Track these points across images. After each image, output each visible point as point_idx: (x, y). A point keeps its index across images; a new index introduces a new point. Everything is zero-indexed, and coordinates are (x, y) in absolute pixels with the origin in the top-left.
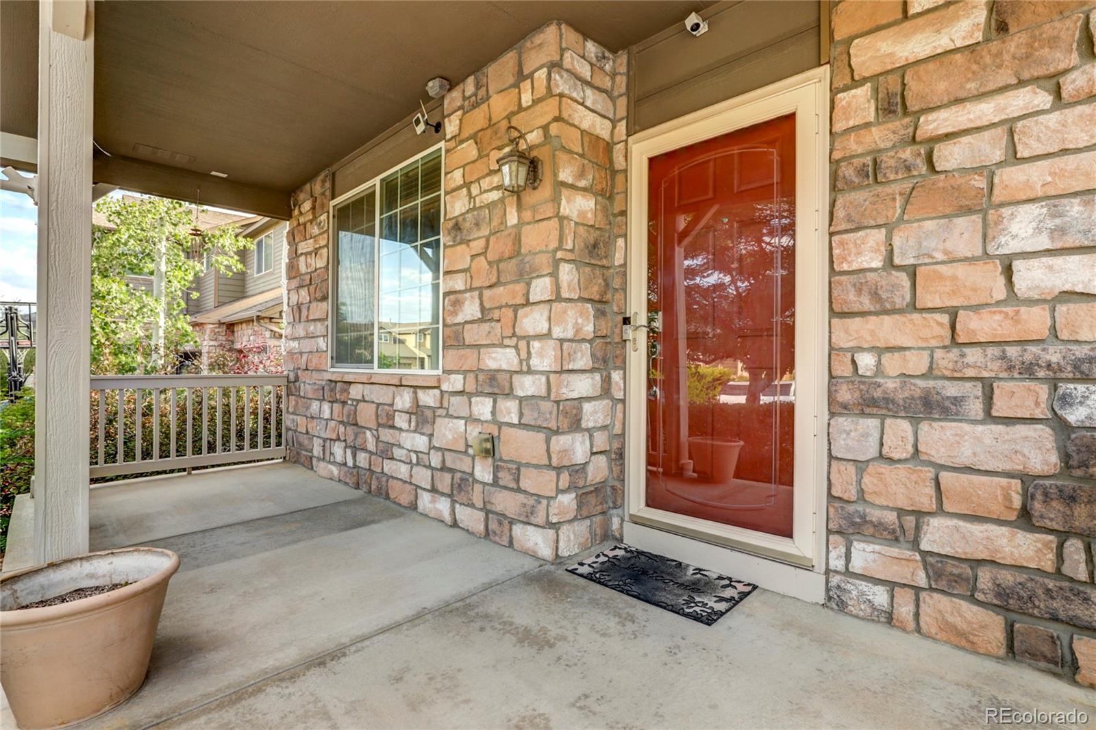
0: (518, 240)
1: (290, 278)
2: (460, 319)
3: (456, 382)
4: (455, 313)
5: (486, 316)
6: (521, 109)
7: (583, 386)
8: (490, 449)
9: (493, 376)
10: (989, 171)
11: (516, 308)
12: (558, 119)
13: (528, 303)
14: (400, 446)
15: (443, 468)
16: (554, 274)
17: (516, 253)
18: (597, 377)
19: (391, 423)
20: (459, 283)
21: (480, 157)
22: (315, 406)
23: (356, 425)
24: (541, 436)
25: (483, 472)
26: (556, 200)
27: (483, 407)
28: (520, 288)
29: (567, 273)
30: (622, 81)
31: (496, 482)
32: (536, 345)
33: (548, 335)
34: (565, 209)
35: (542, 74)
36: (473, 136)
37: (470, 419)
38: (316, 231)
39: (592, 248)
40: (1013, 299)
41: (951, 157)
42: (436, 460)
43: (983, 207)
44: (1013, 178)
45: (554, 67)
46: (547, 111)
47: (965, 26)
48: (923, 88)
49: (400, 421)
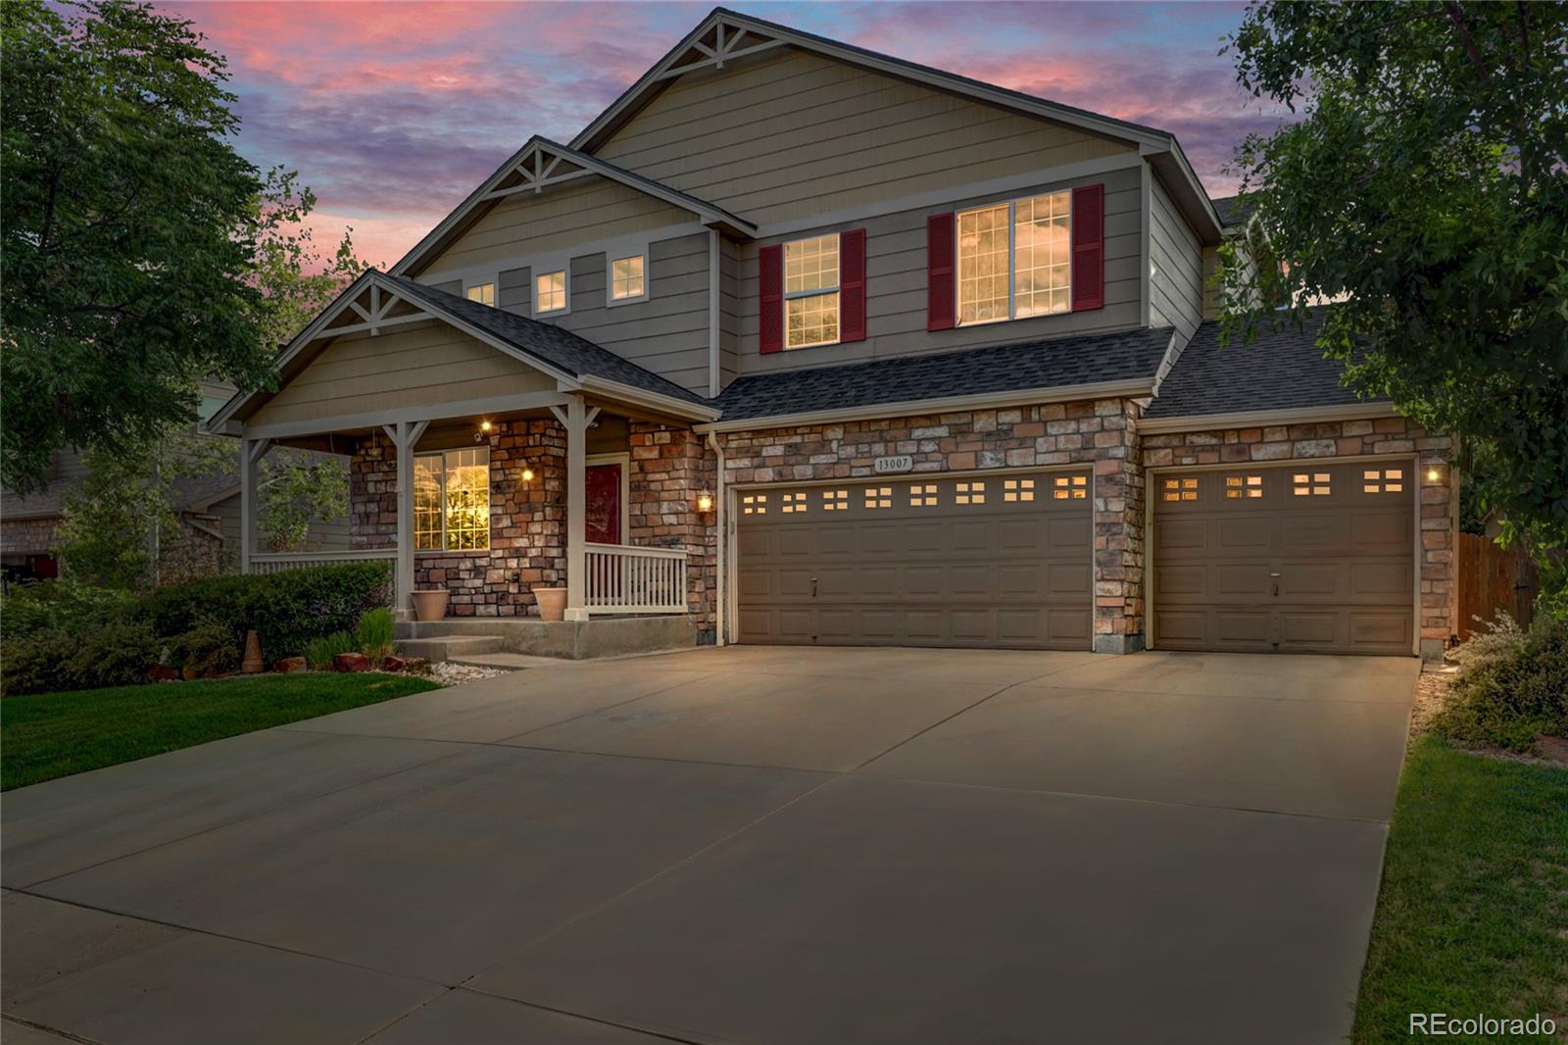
0: (528, 497)
2: (500, 526)
3: (500, 553)
4: (497, 524)
5: (513, 525)
6: (529, 446)
7: (554, 552)
8: (516, 579)
9: (518, 549)
10: (659, 492)
11: (528, 523)
12: (545, 454)
13: (533, 521)
14: (463, 587)
15: (492, 592)
16: (543, 511)
17: (528, 501)
18: (560, 550)
19: (457, 577)
20: (499, 511)
21: (510, 459)
23: (429, 582)
24: (539, 571)
25: (513, 589)
26: (544, 484)
27: (513, 563)
28: (530, 516)
29: (548, 510)
31: (520, 592)
32: (536, 537)
33: (542, 533)
34: (547, 487)
35: (538, 436)
36: (507, 450)
37: (506, 568)
38: (386, 468)
39: (558, 500)
40: (663, 525)
41: (653, 486)
42: (487, 589)
43: (658, 501)
44: (664, 495)
45: (543, 435)
46: (540, 451)
47: (655, 454)
48: (648, 467)
49: (462, 575)
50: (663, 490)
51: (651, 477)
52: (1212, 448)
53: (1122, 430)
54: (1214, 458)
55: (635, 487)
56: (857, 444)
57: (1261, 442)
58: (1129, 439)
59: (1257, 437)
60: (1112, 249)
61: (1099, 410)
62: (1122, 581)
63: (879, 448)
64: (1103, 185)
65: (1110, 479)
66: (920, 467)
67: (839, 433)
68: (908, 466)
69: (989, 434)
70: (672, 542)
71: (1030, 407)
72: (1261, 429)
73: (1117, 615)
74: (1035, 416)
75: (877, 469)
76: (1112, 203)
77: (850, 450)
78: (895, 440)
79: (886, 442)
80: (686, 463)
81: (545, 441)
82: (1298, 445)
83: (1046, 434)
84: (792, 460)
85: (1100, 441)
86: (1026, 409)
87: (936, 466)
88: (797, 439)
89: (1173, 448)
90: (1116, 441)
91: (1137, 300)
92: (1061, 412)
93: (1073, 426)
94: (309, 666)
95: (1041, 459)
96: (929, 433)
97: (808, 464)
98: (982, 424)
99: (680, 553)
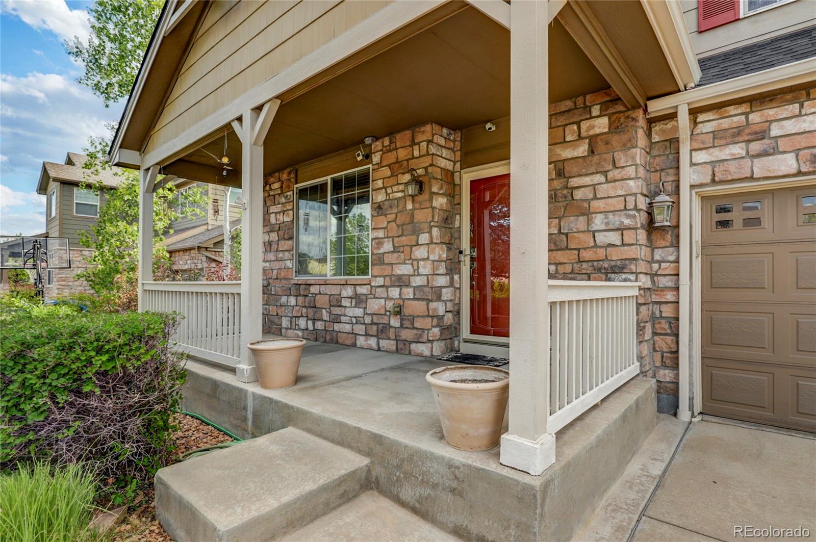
0: (412, 216)
1: (264, 226)
2: (381, 251)
3: (380, 281)
4: (378, 248)
5: (396, 250)
6: (413, 158)
7: (442, 281)
8: (398, 311)
9: (400, 277)
10: (588, 201)
11: (411, 246)
12: (431, 165)
13: (417, 244)
14: (345, 315)
15: (373, 323)
16: (430, 232)
17: (412, 222)
18: (448, 277)
19: (339, 304)
20: (381, 234)
21: (392, 176)
22: (284, 299)
23: (315, 307)
24: (425, 303)
25: (395, 322)
26: (431, 200)
27: (395, 292)
28: (414, 238)
29: (435, 231)
30: (458, 144)
31: (402, 326)
32: (422, 263)
33: (428, 259)
34: (435, 204)
35: (424, 144)
36: (389, 166)
37: (388, 298)
38: (283, 200)
39: (446, 220)
40: (596, 246)
41: (578, 195)
42: (368, 320)
43: (587, 213)
44: (595, 204)
45: (430, 142)
46: (426, 161)
47: (582, 150)
48: (570, 169)
49: (345, 303)
50: (595, 198)
51: (574, 182)
80: (638, 154)
81: (432, 150)
99: (626, 287)
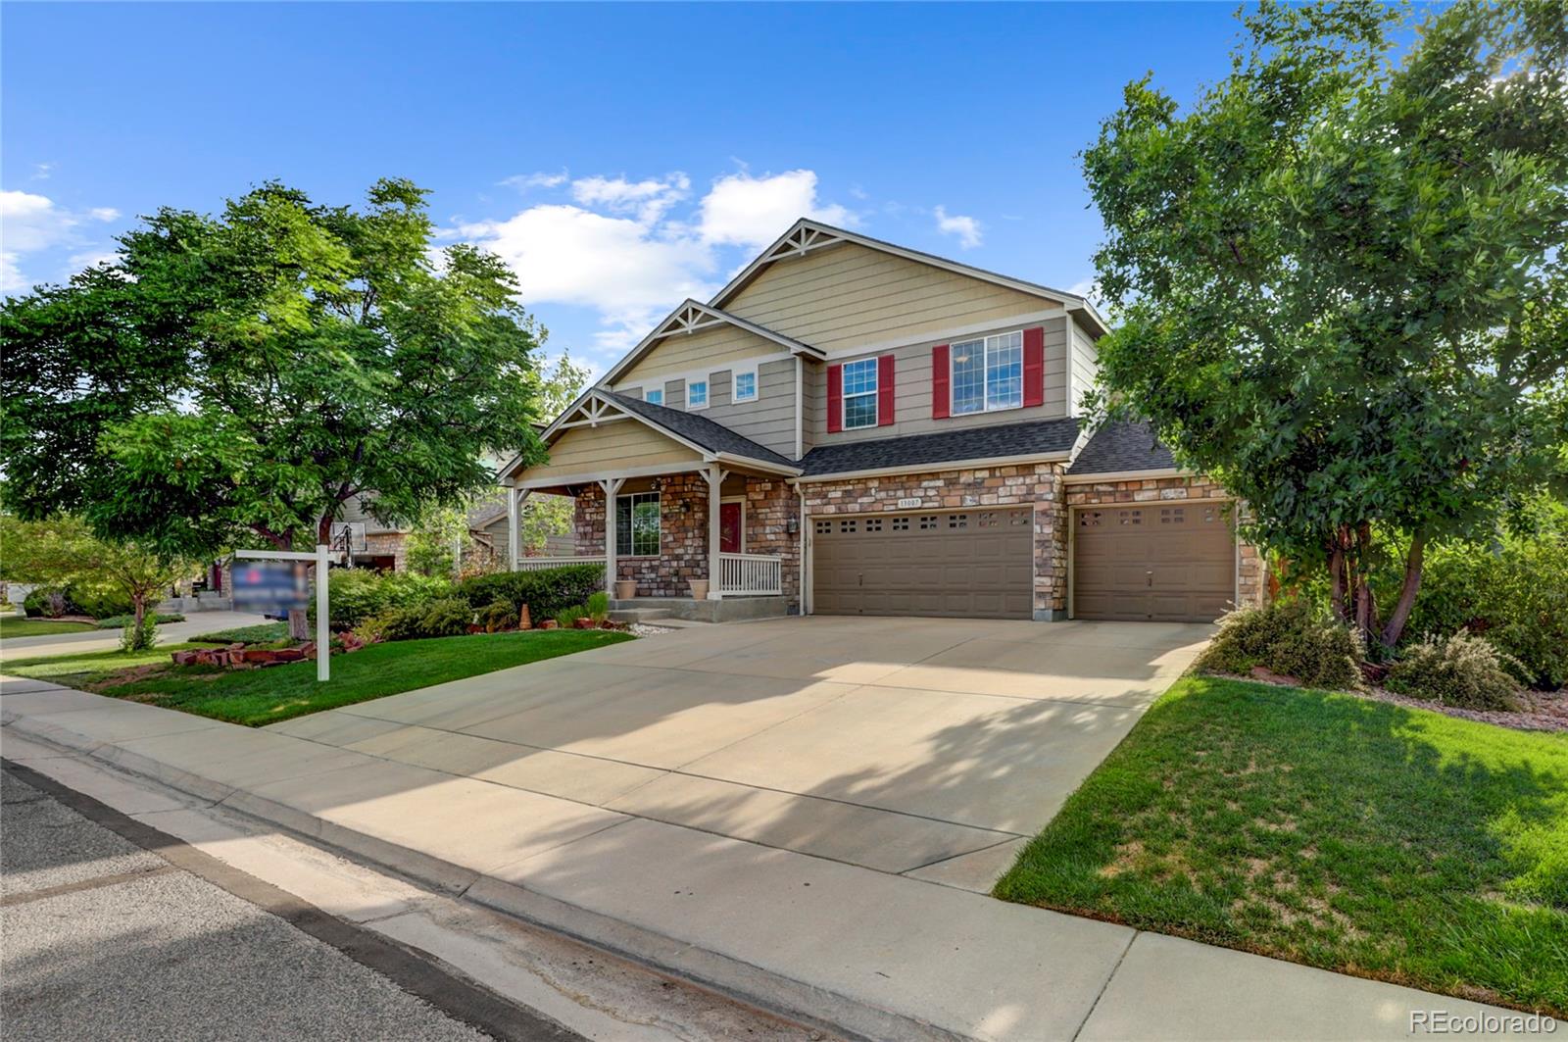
2: (667, 541)
3: (666, 558)
5: (675, 540)
6: (685, 492)
7: (700, 557)
8: (677, 574)
9: (677, 555)
10: (764, 520)
11: (684, 539)
12: (694, 497)
13: (687, 538)
14: (644, 578)
15: (662, 581)
16: (694, 532)
17: (684, 526)
18: (704, 555)
20: (666, 531)
21: (673, 499)
23: (623, 575)
24: (690, 568)
25: (675, 580)
27: (675, 564)
28: (685, 534)
29: (697, 531)
31: (679, 581)
32: (689, 547)
33: (692, 545)
34: (696, 517)
35: (690, 486)
37: (670, 567)
39: (702, 525)
40: (767, 540)
41: (761, 516)
42: (659, 580)
43: (764, 526)
44: (768, 522)
45: (693, 485)
46: (691, 495)
47: (762, 497)
48: (757, 505)
49: (644, 571)
50: (766, 519)
51: (759, 511)
52: (1110, 493)
53: (1051, 483)
54: (1111, 499)
55: (749, 517)
56: (887, 490)
57: (1141, 489)
58: (1056, 489)
59: (1137, 487)
60: (1049, 367)
61: (1039, 470)
62: (1051, 577)
63: (900, 493)
64: (1042, 329)
65: (1044, 513)
66: (926, 505)
67: (876, 484)
68: (919, 505)
69: (969, 485)
70: (772, 551)
71: (995, 468)
72: (1141, 481)
73: (1048, 598)
74: (998, 474)
75: (900, 506)
76: (1048, 340)
77: (883, 495)
78: (911, 488)
79: (906, 489)
80: (781, 502)
81: (694, 489)
82: (1163, 492)
83: (1004, 485)
84: (847, 500)
85: (1038, 490)
86: (991, 470)
87: (936, 504)
88: (850, 487)
89: (1086, 493)
90: (1048, 490)
91: (1064, 401)
92: (1014, 471)
93: (1021, 480)
94: (559, 625)
95: (1001, 501)
96: (932, 484)
97: (856, 502)
98: (965, 478)
99: (777, 558)
